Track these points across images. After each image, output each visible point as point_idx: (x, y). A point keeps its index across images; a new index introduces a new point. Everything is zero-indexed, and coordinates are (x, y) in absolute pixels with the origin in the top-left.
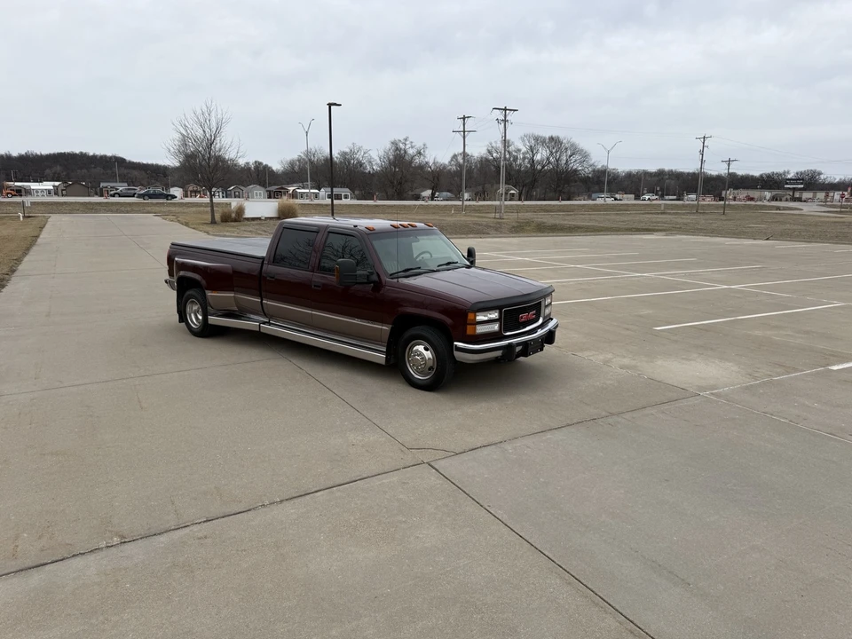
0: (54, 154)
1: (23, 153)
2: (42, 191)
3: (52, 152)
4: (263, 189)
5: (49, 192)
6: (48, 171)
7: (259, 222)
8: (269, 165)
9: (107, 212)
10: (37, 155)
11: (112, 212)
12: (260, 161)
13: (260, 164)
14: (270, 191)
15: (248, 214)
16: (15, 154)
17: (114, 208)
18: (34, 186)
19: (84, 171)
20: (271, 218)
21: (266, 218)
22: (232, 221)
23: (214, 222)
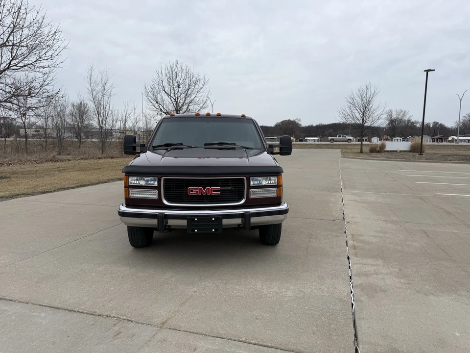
1: (310, 125)
2: (312, 140)
4: (430, 138)
5: (315, 140)
6: (326, 132)
7: (395, 153)
8: (443, 124)
11: (329, 148)
12: (437, 121)
13: (437, 123)
14: (434, 139)
15: (388, 148)
16: (314, 125)
18: (308, 138)
20: (404, 151)
21: (400, 151)
22: (376, 152)
23: (361, 152)
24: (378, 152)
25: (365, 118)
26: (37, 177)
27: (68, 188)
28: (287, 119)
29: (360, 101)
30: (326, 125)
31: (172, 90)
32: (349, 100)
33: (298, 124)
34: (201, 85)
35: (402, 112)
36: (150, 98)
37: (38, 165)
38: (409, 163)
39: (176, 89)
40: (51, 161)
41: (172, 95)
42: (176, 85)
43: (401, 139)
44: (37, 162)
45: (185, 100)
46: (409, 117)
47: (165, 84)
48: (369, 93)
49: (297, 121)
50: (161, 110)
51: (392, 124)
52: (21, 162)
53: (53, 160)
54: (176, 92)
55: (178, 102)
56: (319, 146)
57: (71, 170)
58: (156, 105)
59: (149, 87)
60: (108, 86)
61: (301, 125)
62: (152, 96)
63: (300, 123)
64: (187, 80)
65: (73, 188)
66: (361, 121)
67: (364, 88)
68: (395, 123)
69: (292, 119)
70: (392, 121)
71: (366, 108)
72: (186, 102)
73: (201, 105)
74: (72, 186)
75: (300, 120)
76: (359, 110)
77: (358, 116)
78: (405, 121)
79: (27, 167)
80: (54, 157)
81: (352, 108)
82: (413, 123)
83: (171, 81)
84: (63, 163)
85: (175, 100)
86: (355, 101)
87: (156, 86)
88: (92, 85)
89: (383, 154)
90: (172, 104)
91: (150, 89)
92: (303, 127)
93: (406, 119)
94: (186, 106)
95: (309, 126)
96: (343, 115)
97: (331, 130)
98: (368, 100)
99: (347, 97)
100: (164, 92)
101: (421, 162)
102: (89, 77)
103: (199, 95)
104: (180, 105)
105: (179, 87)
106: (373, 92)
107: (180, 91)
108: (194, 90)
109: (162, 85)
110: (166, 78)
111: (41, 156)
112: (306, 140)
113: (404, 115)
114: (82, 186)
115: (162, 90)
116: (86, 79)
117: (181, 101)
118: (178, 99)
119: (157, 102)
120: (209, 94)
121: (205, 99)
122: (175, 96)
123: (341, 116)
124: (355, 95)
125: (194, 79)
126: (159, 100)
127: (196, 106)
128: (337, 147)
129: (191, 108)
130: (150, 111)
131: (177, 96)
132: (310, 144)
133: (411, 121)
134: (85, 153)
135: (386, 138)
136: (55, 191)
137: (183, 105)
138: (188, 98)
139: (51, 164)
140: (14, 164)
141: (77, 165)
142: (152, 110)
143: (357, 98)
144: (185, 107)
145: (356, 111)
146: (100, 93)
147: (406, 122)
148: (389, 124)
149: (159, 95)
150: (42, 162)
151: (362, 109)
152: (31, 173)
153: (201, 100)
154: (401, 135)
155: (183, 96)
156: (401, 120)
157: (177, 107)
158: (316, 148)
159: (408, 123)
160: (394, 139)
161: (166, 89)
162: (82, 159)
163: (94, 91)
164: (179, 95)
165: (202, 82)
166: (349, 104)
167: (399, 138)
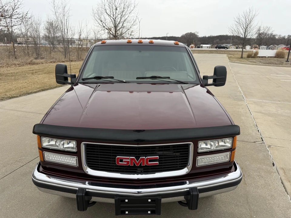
0: (218, 36)
2: (206, 47)
3: (217, 35)
5: (208, 47)
6: (215, 41)
7: (265, 58)
9: (216, 53)
10: (213, 36)
11: (218, 53)
15: (260, 55)
16: (207, 36)
17: (219, 52)
18: (204, 45)
19: (225, 41)
20: (271, 57)
21: (268, 57)
22: (251, 57)
23: (242, 57)
24: (253, 57)
25: (246, 33)
26: (15, 80)
27: (31, 93)
28: (189, 32)
29: (244, 20)
30: (214, 36)
31: (111, 12)
32: (237, 20)
33: (197, 35)
34: (132, 8)
35: (267, 28)
36: (96, 18)
37: (20, 67)
38: (279, 67)
39: (114, 11)
40: (29, 64)
41: (112, 16)
42: (114, 8)
43: (266, 47)
44: (20, 65)
45: (121, 19)
46: (272, 32)
47: (107, 7)
48: (251, 15)
49: (196, 33)
50: (104, 27)
51: (259, 37)
52: (8, 65)
53: (31, 63)
54: (114, 13)
55: (116, 21)
56: (211, 51)
57: (40, 73)
58: (101, 23)
59: (96, 10)
60: (66, 9)
61: (198, 36)
62: (98, 16)
63: (198, 35)
64: (122, 4)
65: (35, 92)
66: (244, 35)
67: (248, 10)
68: (262, 36)
69: (193, 32)
70: (260, 34)
71: (248, 26)
72: (122, 21)
73: (133, 22)
74: (35, 91)
75: (198, 33)
76: (243, 28)
77: (242, 32)
78: (268, 35)
79: (12, 70)
80: (31, 61)
81: (238, 26)
82: (274, 36)
83: (111, 5)
84: (38, 66)
85: (114, 19)
86: (240, 20)
87: (101, 9)
88: (55, 8)
89: (257, 59)
90: (112, 22)
91: (96, 11)
92: (200, 38)
93: (270, 32)
94: (122, 24)
95: (203, 37)
96: (231, 31)
97: (218, 40)
98: (249, 20)
99: (235, 17)
100: (106, 13)
101: (287, 67)
102: (53, 2)
103: (131, 15)
104: (117, 23)
105: (116, 9)
106: (254, 14)
107: (117, 13)
108: (127, 12)
109: (104, 8)
110: (107, 3)
111: (22, 61)
112: (202, 47)
113: (268, 30)
114: (43, 90)
115: (104, 12)
116: (51, 3)
117: (118, 20)
118: (116, 18)
119: (101, 21)
120: (138, 15)
121: (135, 18)
122: (113, 16)
123: (230, 31)
124: (241, 16)
125: (127, 4)
126: (103, 20)
127: (128, 24)
128: (224, 53)
129: (125, 25)
130: (97, 27)
131: (115, 16)
132: (205, 50)
133: (273, 34)
134: (53, 58)
135: (256, 46)
136: (20, 96)
137: (119, 23)
138: (123, 18)
139: (29, 66)
140: (3, 67)
141: (46, 68)
142: (98, 26)
143: (242, 19)
144: (120, 25)
145: (240, 28)
146: (62, 14)
147: (270, 35)
148: (257, 36)
149: (102, 16)
150: (23, 65)
151: (245, 26)
152: (13, 75)
153: (132, 19)
154: (265, 44)
155: (119, 16)
156: (266, 34)
157: (115, 25)
158: (209, 53)
159: (271, 35)
160: (261, 47)
161: (108, 11)
162: (51, 62)
163: (57, 12)
164: (117, 15)
165: (133, 6)
166: (236, 23)
167: (265, 46)
